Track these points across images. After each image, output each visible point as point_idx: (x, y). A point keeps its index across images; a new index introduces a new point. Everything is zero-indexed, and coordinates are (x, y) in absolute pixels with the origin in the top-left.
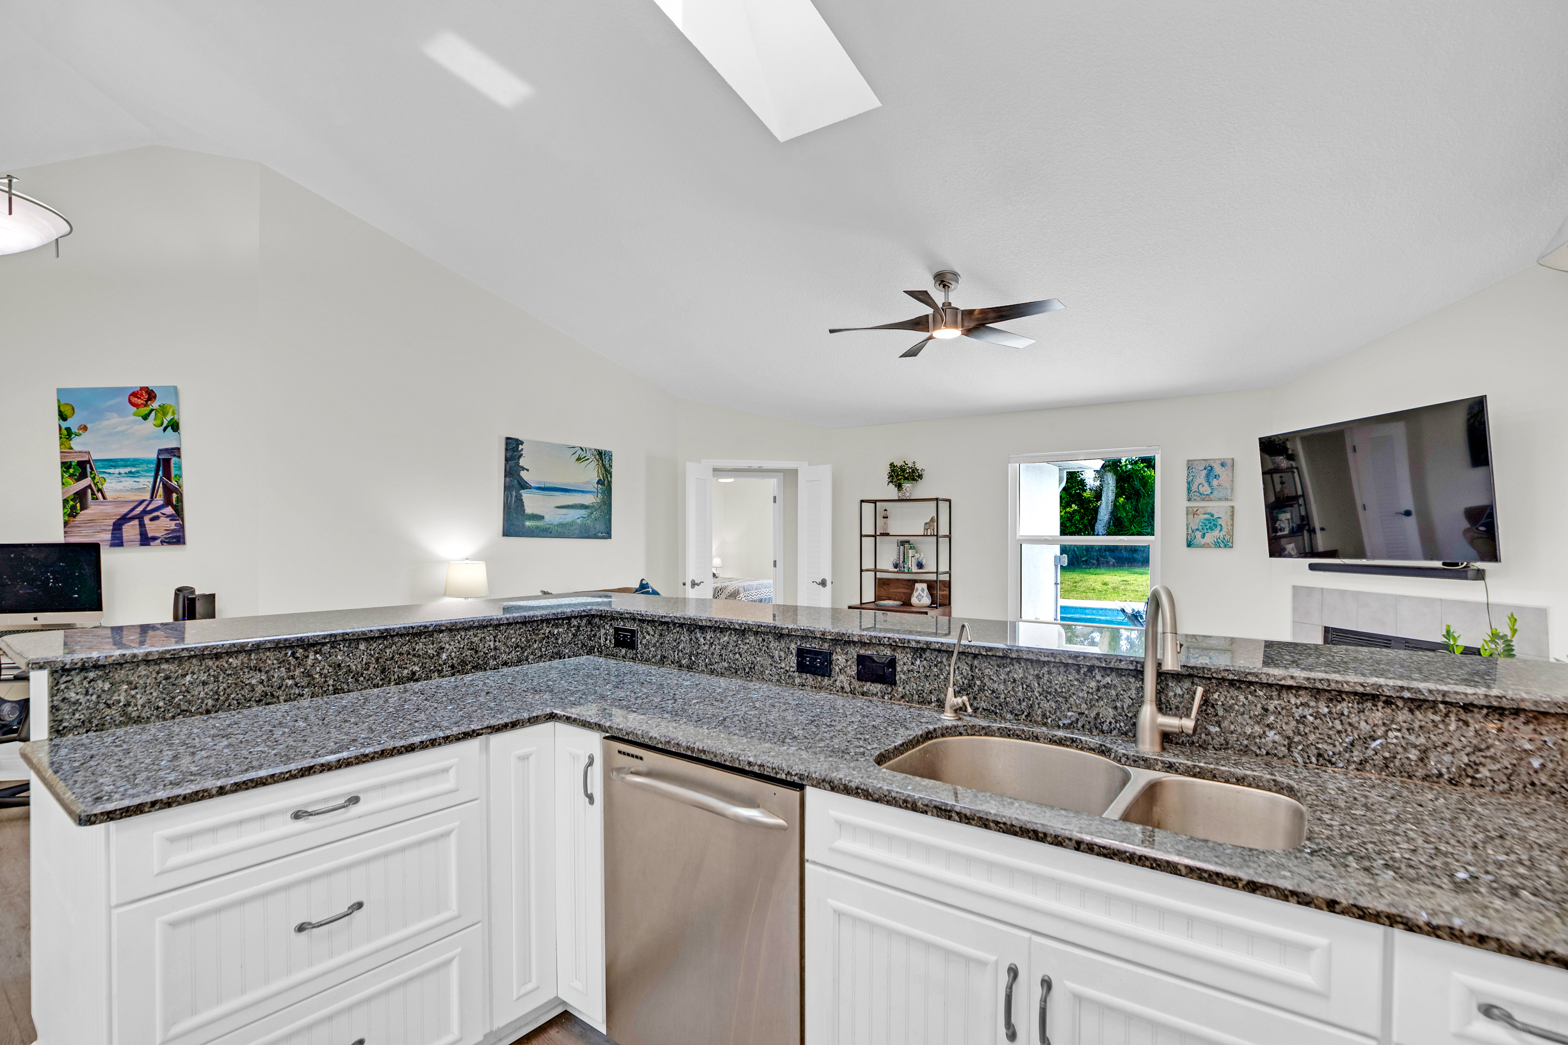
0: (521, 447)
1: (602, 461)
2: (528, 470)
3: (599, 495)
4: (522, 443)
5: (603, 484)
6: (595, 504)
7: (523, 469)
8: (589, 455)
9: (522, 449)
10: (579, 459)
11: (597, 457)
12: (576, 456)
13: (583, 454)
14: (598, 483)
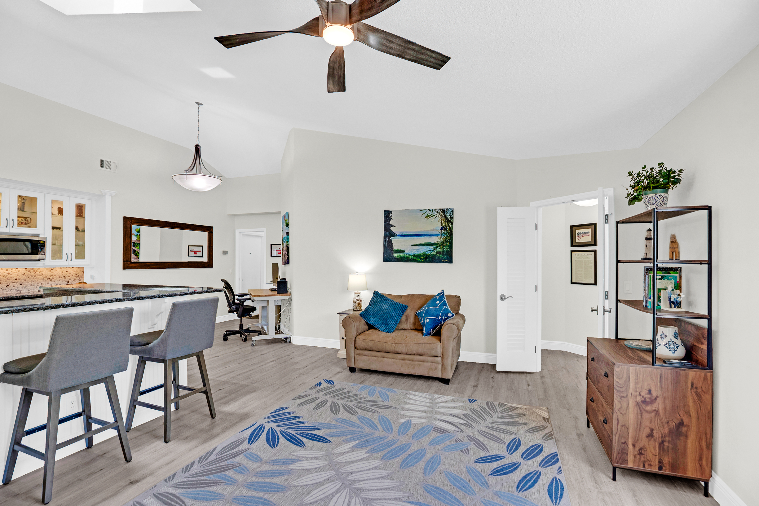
0: (390, 215)
1: (445, 215)
2: (395, 226)
3: (442, 237)
4: (391, 212)
5: (445, 229)
6: (439, 242)
7: (392, 226)
8: (434, 213)
9: (392, 216)
10: (427, 216)
11: (441, 213)
12: (426, 215)
13: (430, 213)
14: (442, 229)
